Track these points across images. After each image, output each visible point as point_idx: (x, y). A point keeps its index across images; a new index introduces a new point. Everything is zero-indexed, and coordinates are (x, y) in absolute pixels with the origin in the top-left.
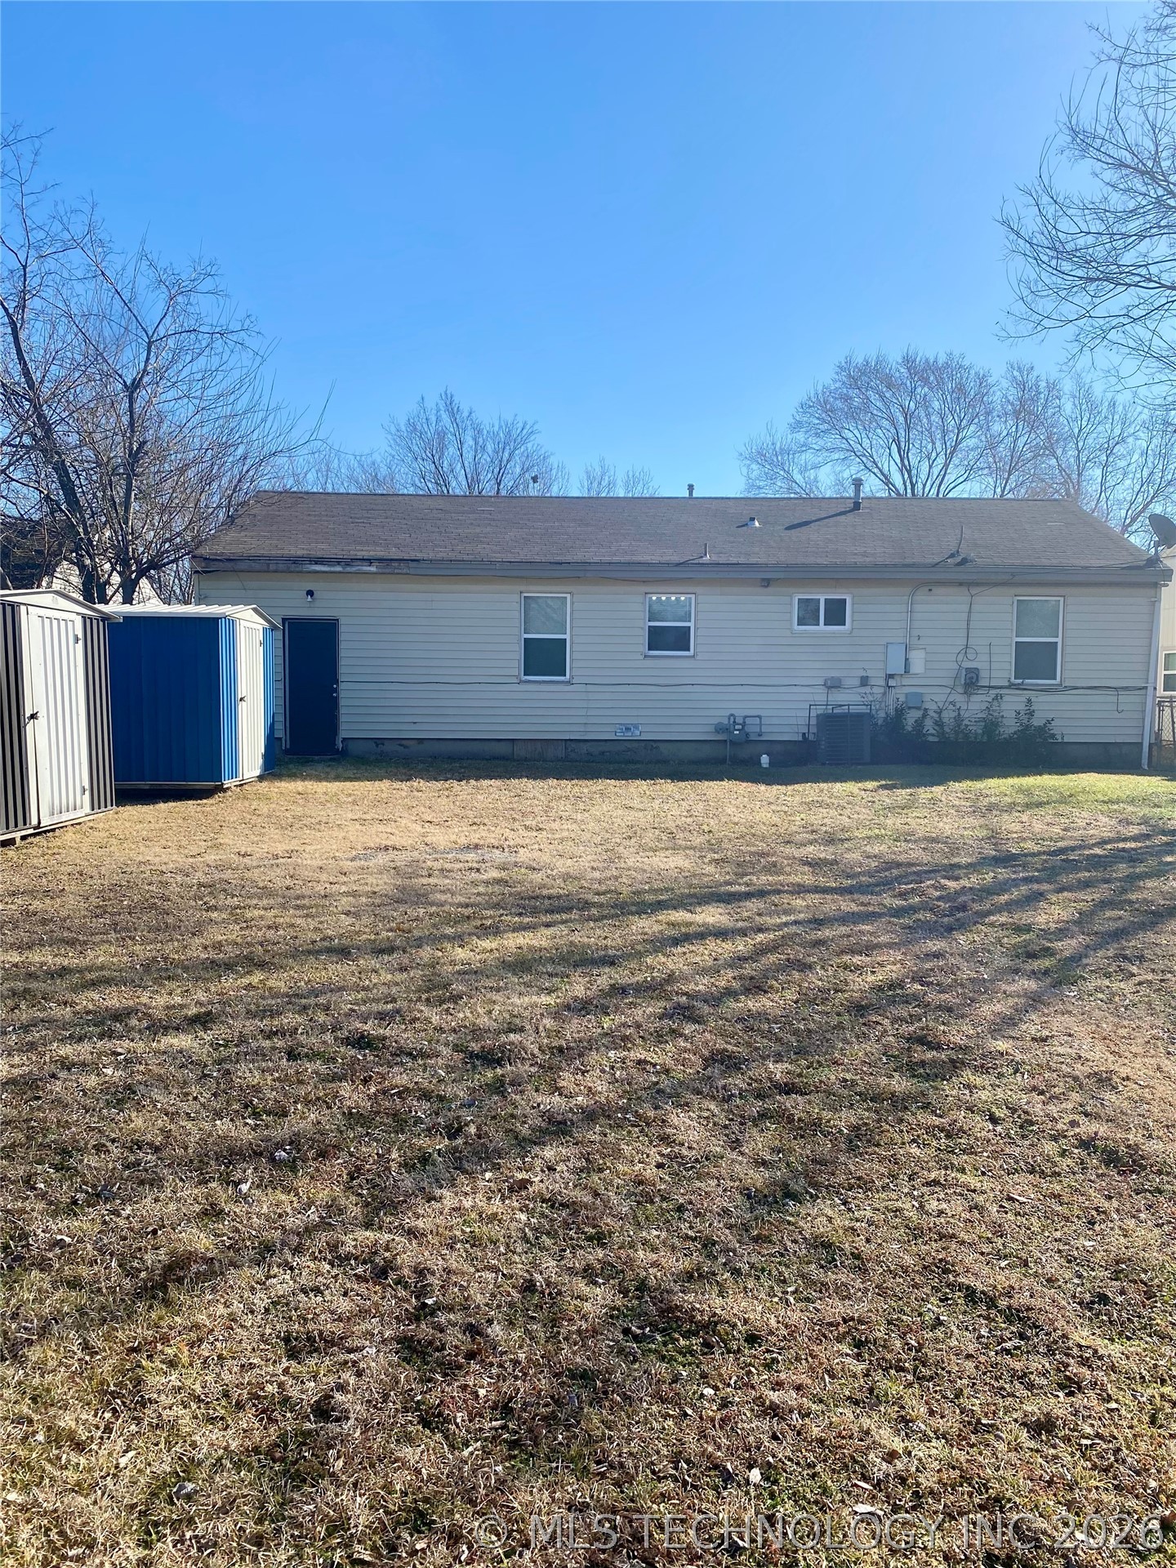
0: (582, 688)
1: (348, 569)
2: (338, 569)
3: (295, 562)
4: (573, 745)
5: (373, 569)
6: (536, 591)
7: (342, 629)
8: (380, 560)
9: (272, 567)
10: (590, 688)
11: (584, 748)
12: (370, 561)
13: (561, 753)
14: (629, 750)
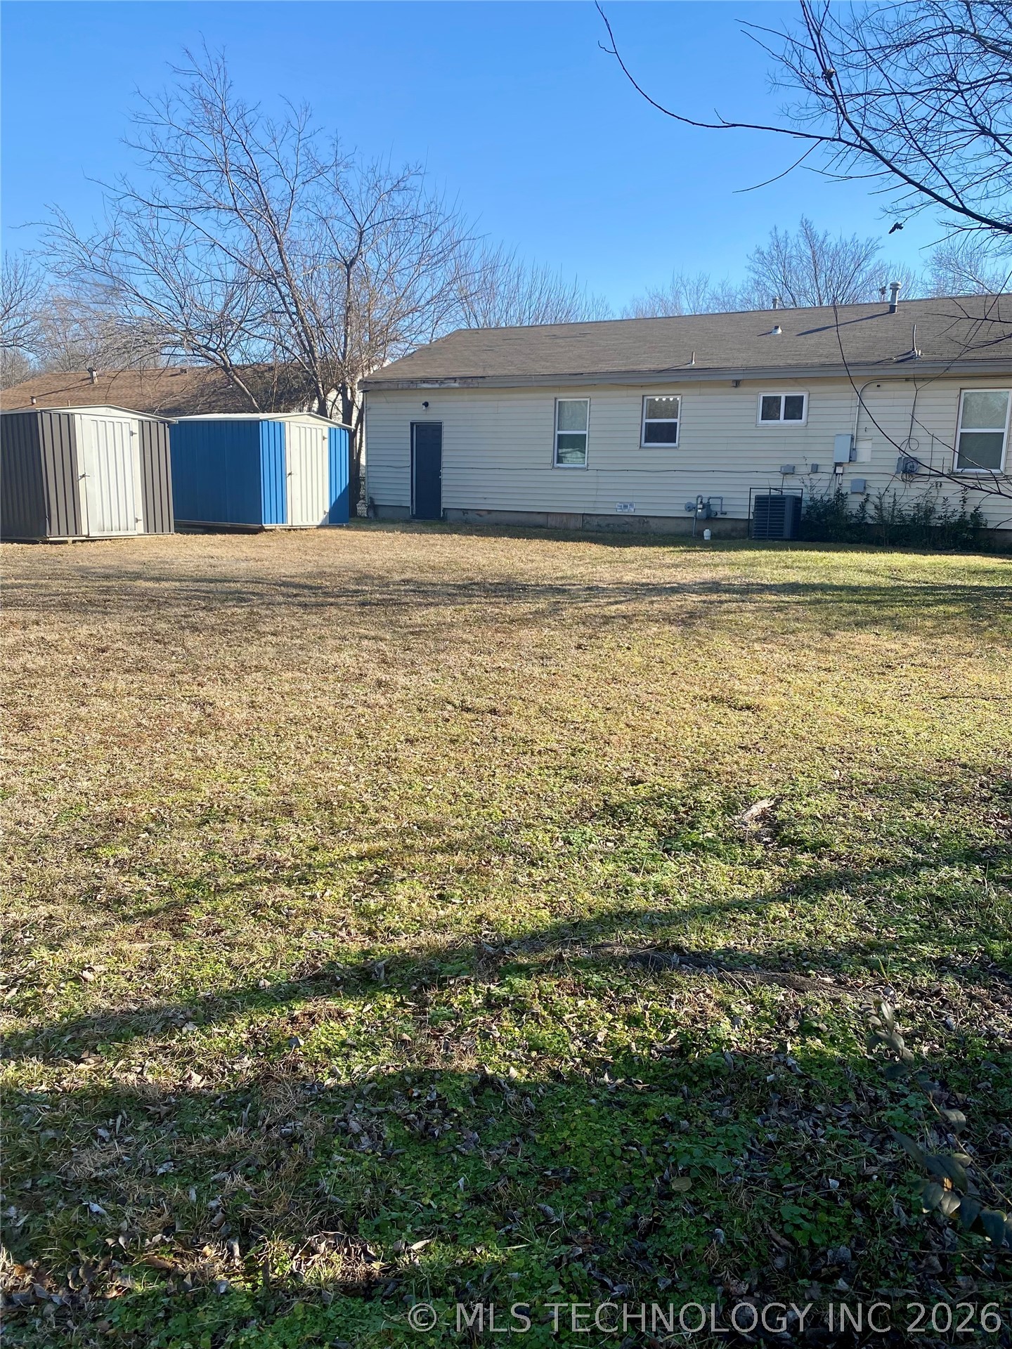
0: (594, 473)
1: (443, 386)
2: (437, 386)
3: (412, 382)
4: (588, 518)
5: (456, 385)
6: (566, 397)
7: (445, 430)
8: (461, 378)
9: (400, 386)
10: (600, 473)
11: (595, 521)
12: (455, 379)
13: (579, 524)
14: (627, 523)
